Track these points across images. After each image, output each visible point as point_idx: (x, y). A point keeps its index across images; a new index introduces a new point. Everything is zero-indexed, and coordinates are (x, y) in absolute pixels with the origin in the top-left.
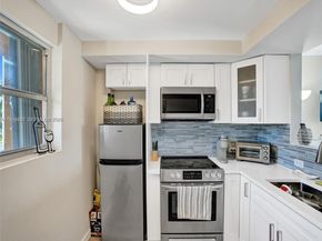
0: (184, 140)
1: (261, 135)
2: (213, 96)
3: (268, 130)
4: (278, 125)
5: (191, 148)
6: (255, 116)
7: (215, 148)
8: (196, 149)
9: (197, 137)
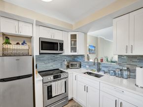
0: (49, 63)
1: (76, 59)
2: (63, 44)
3: (78, 57)
4: (81, 55)
5: (52, 66)
6: (76, 52)
7: (62, 65)
8: (54, 66)
9: (54, 61)
